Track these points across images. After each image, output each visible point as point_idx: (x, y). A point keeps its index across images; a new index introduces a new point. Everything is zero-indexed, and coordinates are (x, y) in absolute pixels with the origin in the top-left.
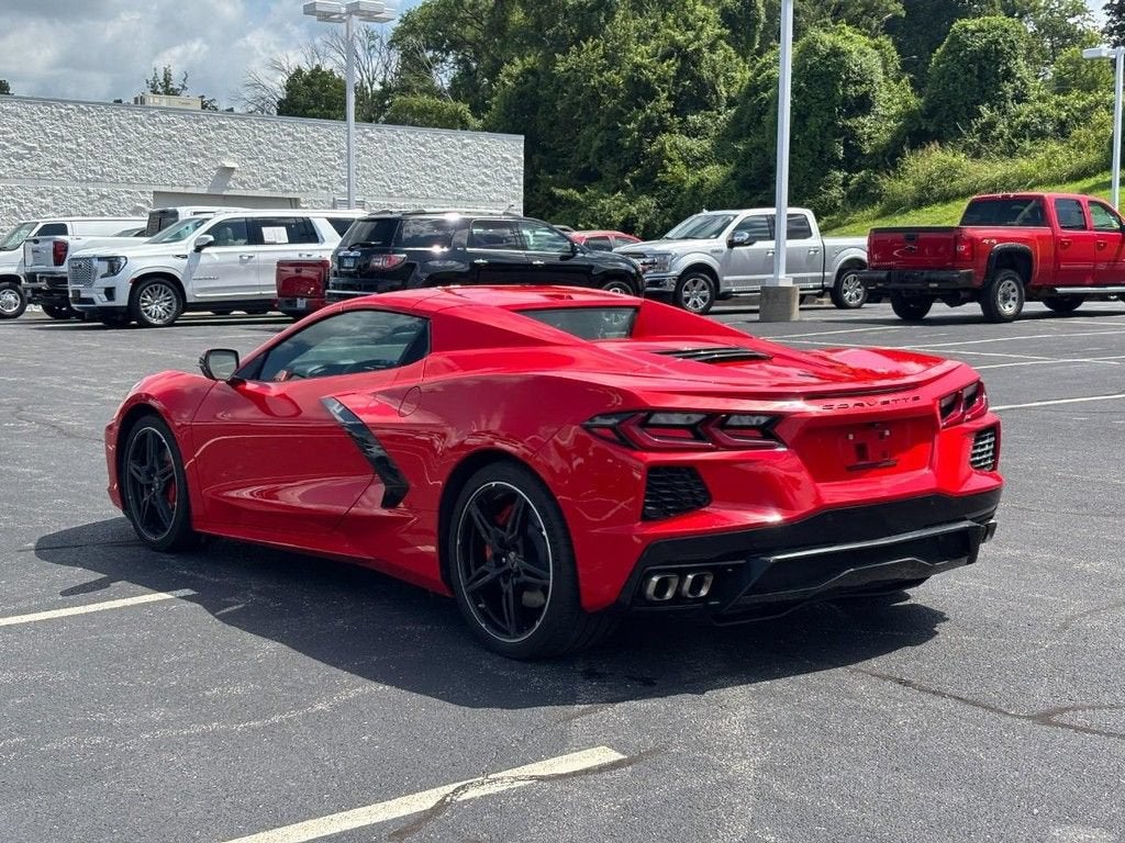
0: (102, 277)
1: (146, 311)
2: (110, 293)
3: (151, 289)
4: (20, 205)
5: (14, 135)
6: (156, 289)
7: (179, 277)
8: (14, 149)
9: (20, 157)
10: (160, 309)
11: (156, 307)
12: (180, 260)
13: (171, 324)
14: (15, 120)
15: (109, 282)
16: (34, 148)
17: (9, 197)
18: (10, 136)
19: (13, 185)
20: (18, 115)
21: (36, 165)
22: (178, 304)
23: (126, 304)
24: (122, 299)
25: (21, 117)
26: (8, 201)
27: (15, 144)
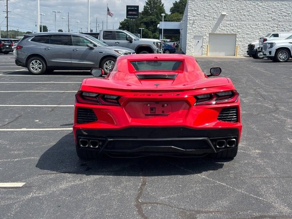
0: (269, 48)
1: (279, 58)
2: (270, 52)
3: (281, 52)
4: (285, 29)
5: (284, 10)
6: (283, 52)
7: (290, 48)
8: (284, 14)
9: (286, 16)
10: (283, 57)
11: (282, 56)
12: (290, 44)
13: (286, 61)
14: (285, 6)
15: (270, 50)
16: (289, 14)
17: (282, 27)
18: (283, 10)
19: (283, 24)
20: (286, 5)
21: (289, 18)
22: (289, 55)
23: (274, 56)
24: (273, 54)
25: (287, 5)
26: (281, 28)
27: (285, 13)
